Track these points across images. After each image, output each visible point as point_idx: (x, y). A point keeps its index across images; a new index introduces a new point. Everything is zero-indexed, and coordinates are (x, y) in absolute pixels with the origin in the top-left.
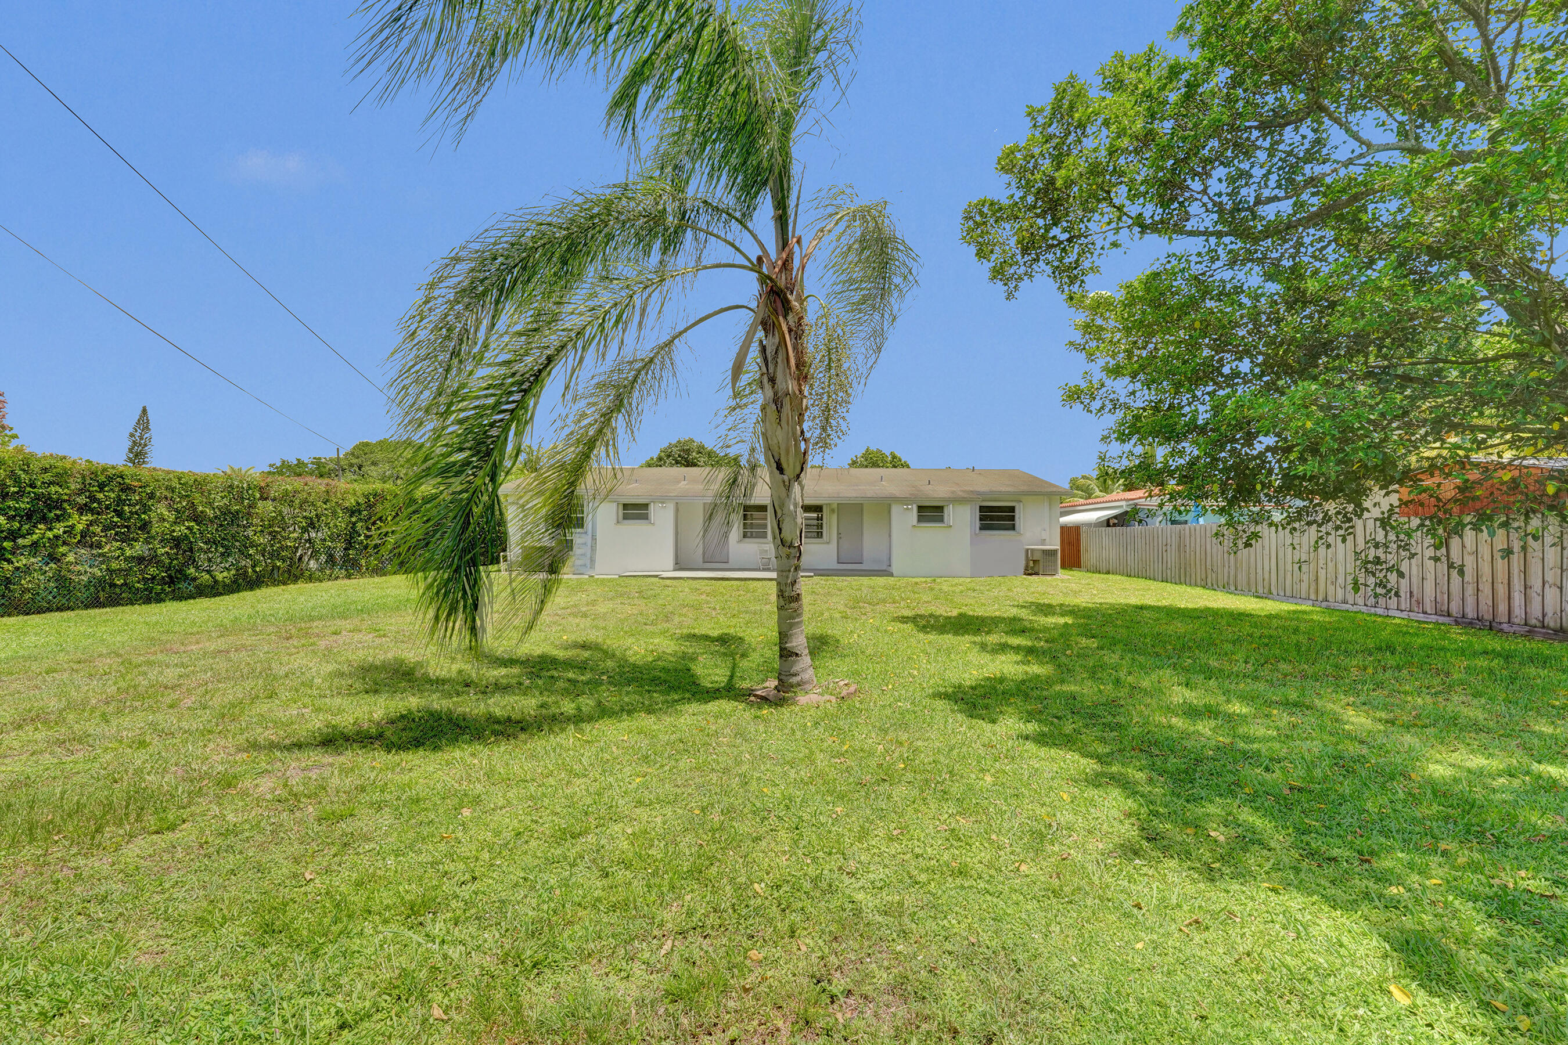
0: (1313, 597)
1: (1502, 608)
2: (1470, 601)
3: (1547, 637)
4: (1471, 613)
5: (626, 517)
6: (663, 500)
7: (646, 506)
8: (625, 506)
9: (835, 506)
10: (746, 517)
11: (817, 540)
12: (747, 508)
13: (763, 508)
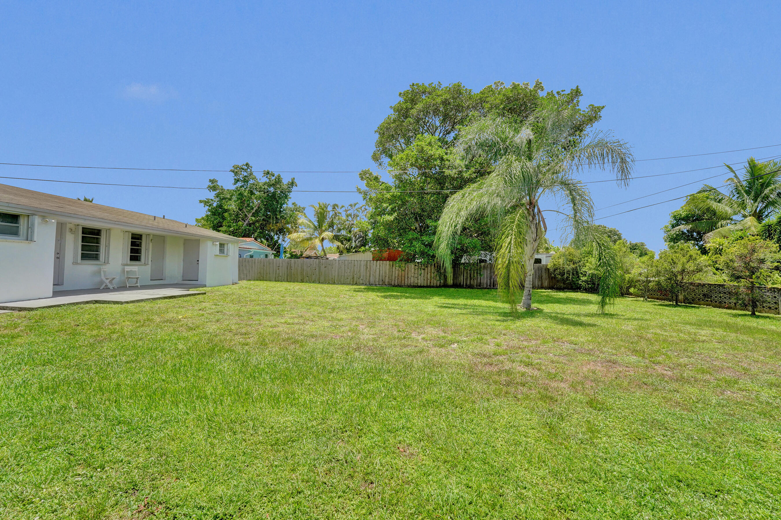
6: (47, 214)
7: (16, 218)
9: (149, 236)
10: (84, 239)
11: (137, 263)
12: (85, 231)
13: (97, 232)
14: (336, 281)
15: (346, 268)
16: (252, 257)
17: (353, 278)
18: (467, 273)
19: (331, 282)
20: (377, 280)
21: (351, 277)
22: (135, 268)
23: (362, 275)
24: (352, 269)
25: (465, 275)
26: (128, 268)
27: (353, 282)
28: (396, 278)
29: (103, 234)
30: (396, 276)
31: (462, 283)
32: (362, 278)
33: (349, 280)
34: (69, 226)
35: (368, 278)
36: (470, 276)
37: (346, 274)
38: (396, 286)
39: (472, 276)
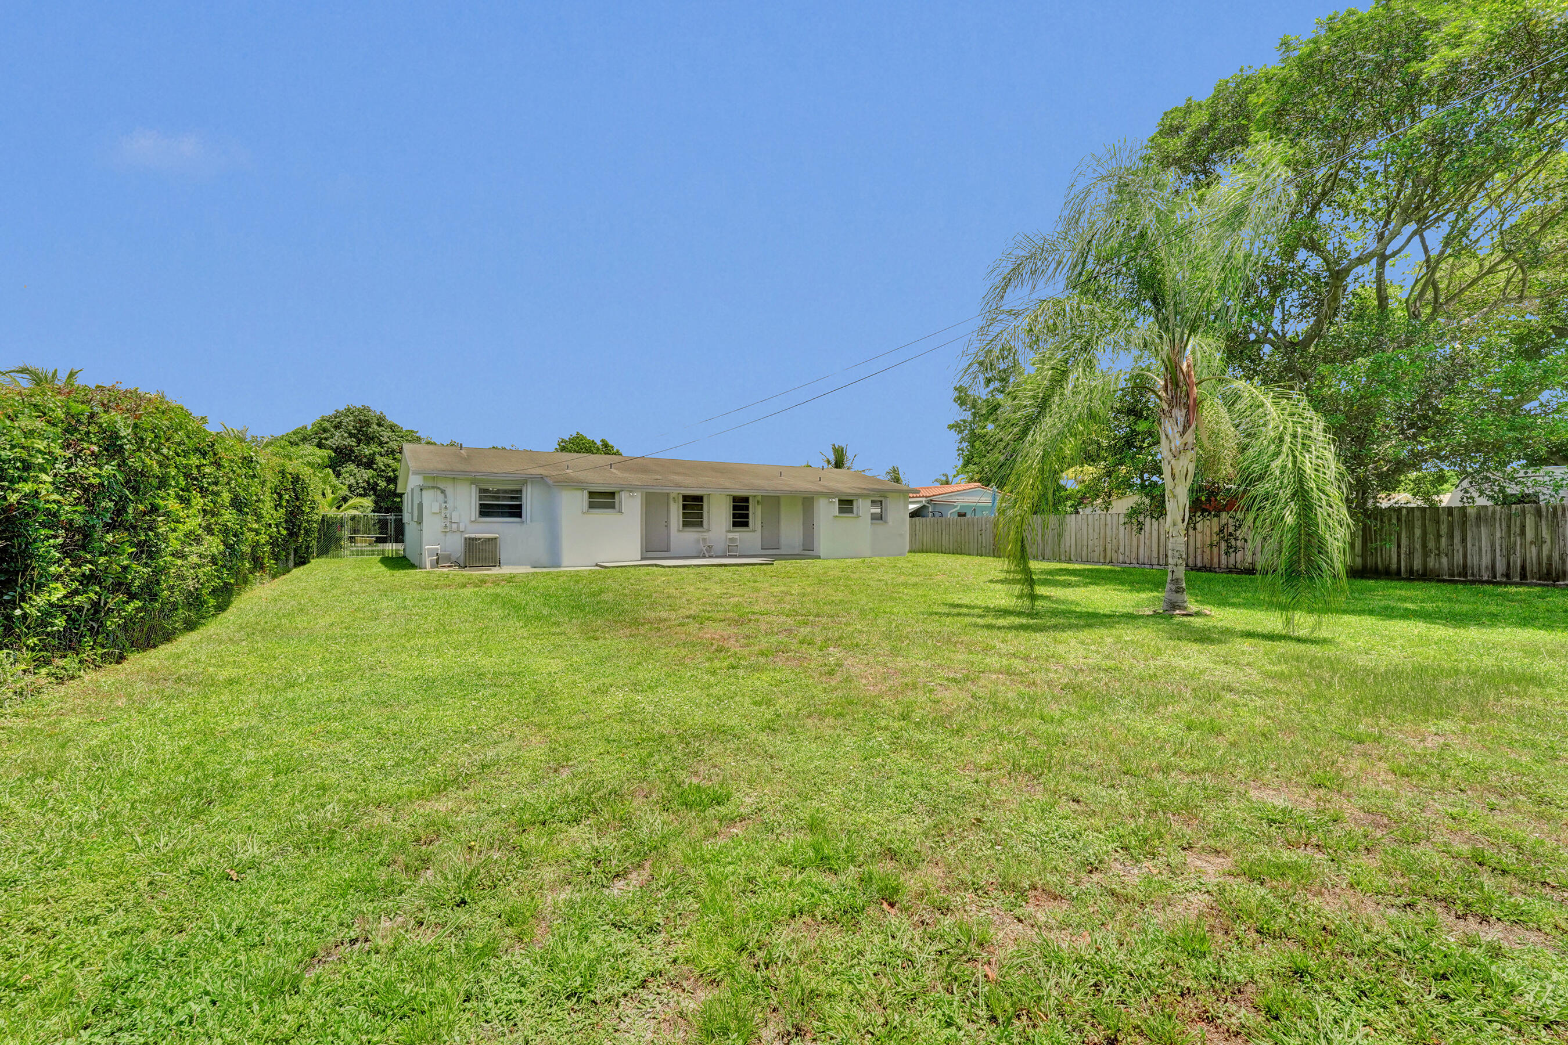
0: (1102, 560)
1: (1216, 560)
2: (1199, 558)
3: (1237, 573)
4: (1199, 565)
5: (592, 506)
6: (631, 489)
7: (612, 494)
8: (592, 494)
9: (759, 498)
10: (684, 507)
11: (744, 529)
12: (686, 498)
13: (699, 499)
14: (1072, 557)
15: (1091, 531)
16: (961, 515)
17: (1105, 550)
18: (1411, 537)
19: (1063, 558)
20: (1155, 554)
21: (1102, 549)
22: (739, 534)
23: (1122, 544)
24: (1102, 531)
25: (1404, 541)
26: (731, 535)
27: (1105, 558)
28: (1199, 551)
29: (705, 499)
30: (1199, 545)
31: (1394, 566)
32: (1121, 550)
33: (1096, 554)
34: (672, 496)
35: (1134, 550)
36: (1424, 546)
37: (1090, 543)
38: (1199, 570)
39: (1431, 545)
